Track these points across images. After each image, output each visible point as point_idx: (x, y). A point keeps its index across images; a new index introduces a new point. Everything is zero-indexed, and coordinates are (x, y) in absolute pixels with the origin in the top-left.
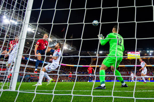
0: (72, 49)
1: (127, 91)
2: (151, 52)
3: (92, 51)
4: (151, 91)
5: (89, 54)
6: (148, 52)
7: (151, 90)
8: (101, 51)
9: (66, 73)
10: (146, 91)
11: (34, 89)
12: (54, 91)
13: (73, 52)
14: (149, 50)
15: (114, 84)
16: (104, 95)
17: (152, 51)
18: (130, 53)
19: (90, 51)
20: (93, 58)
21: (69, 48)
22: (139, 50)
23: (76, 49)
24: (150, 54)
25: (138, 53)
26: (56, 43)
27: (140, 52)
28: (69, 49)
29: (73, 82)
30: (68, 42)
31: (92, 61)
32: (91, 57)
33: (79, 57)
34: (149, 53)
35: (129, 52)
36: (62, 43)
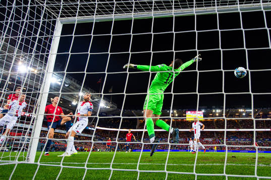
0: (111, 107)
1: (186, 165)
2: (217, 111)
3: (139, 110)
5: (135, 114)
6: (214, 111)
10: (211, 164)
11: (60, 161)
12: (86, 163)
13: (113, 111)
14: (215, 109)
15: (168, 155)
18: (189, 112)
19: (136, 110)
20: (140, 119)
22: (202, 109)
23: (116, 107)
24: (217, 115)
25: (201, 112)
27: (203, 111)
28: (107, 107)
29: (112, 152)
30: (106, 98)
31: (138, 124)
33: (120, 118)
34: (215, 113)
36: (97, 98)
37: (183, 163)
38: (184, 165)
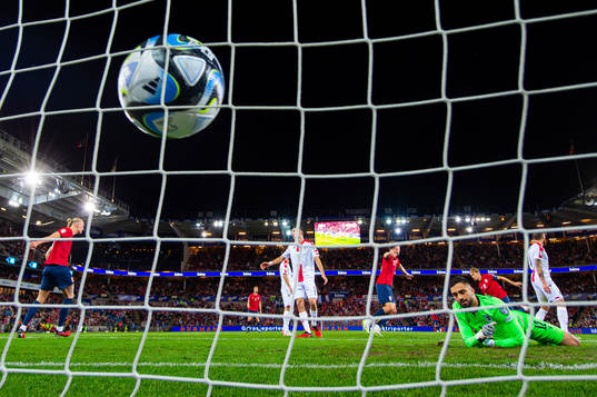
0: (113, 213)
1: (314, 366)
2: (398, 221)
3: (189, 221)
4: (401, 364)
5: (177, 232)
6: (389, 221)
7: (401, 360)
8: (218, 220)
9: (93, 302)
10: (383, 365)
13: (119, 223)
14: (391, 215)
16: (228, 379)
17: (402, 221)
18: (321, 226)
19: (182, 220)
20: (191, 244)
21: (102, 209)
22: (358, 215)
23: (127, 213)
24: (398, 231)
25: (354, 225)
26: (57, 190)
27: (360, 222)
28: (104, 213)
31: (186, 257)
32: (180, 243)
34: (393, 226)
35: (320, 222)
36: (77, 190)
37: (307, 361)
38: (308, 366)
